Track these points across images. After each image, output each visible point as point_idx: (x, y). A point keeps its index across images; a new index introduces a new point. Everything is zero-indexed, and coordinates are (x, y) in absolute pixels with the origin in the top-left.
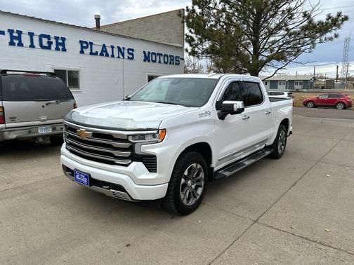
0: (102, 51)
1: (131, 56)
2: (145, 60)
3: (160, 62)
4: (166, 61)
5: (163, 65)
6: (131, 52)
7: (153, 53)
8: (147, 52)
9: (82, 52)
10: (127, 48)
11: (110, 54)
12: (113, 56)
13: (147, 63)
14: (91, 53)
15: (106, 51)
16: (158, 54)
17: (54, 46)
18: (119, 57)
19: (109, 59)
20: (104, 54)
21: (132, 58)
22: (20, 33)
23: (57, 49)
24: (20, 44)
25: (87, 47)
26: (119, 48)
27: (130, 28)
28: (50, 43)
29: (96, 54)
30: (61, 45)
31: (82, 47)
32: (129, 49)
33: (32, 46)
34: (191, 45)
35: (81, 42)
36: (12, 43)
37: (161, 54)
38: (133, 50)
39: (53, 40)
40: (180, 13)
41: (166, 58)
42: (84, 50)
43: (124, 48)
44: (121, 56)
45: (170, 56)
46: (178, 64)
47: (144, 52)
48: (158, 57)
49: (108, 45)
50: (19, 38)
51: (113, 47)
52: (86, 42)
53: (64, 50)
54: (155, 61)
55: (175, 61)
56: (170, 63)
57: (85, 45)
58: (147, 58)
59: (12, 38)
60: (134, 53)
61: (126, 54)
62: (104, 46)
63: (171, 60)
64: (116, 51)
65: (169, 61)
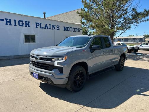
1: (58, 29)
2: (64, 30)
3: (71, 31)
4: (74, 30)
5: (72, 33)
6: (58, 27)
7: (68, 27)
9: (37, 27)
12: (50, 29)
14: (41, 28)
15: (47, 27)
16: (70, 28)
17: (24, 25)
18: (53, 29)
21: (59, 30)
22: (10, 20)
23: (26, 26)
24: (10, 24)
25: (39, 25)
26: (53, 25)
29: (43, 28)
30: (28, 24)
31: (37, 25)
32: (57, 26)
33: (15, 25)
35: (36, 23)
36: (7, 24)
37: (72, 28)
38: (59, 26)
39: (24, 23)
44: (54, 28)
45: (76, 28)
46: (79, 32)
47: (64, 27)
48: (70, 29)
50: (10, 22)
51: (50, 25)
52: (38, 23)
53: (29, 26)
54: (69, 31)
57: (38, 24)
59: (7, 22)
61: (56, 28)
62: (46, 25)
63: (76, 30)
64: (51, 26)
65: (75, 30)
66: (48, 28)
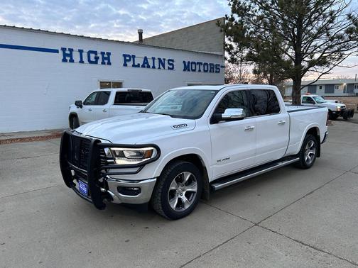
0: (144, 63)
1: (171, 67)
2: (184, 70)
3: (200, 71)
4: (206, 69)
5: (202, 73)
6: (171, 62)
7: (193, 63)
8: (187, 62)
9: (125, 65)
10: (167, 59)
11: (151, 65)
12: (154, 67)
13: (186, 72)
14: (134, 66)
15: (147, 63)
16: (198, 63)
17: (100, 61)
18: (159, 68)
19: (151, 70)
20: (146, 65)
21: (172, 69)
22: (71, 50)
23: (103, 63)
24: (72, 61)
25: (130, 60)
26: (160, 59)
27: (173, 38)
28: (97, 58)
29: (138, 66)
30: (107, 59)
31: (126, 60)
32: (169, 60)
33: (82, 61)
34: (230, 53)
35: (125, 56)
36: (64, 60)
37: (201, 63)
38: (173, 61)
39: (99, 55)
40: (218, 22)
41: (206, 67)
42: (127, 63)
43: (164, 59)
44: (161, 66)
45: (210, 64)
46: (219, 72)
47: (184, 62)
48: (197, 66)
49: (149, 57)
50: (71, 55)
51: (154, 59)
52: (129, 56)
53: (109, 63)
54: (194, 70)
55: (216, 69)
56: (210, 71)
57: (128, 58)
58: (187, 67)
59: (65, 55)
60: (174, 63)
61: (167, 65)
62: (146, 58)
63: (211, 68)
64: (157, 62)
65: (209, 69)
66: (149, 67)
